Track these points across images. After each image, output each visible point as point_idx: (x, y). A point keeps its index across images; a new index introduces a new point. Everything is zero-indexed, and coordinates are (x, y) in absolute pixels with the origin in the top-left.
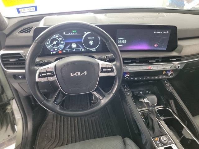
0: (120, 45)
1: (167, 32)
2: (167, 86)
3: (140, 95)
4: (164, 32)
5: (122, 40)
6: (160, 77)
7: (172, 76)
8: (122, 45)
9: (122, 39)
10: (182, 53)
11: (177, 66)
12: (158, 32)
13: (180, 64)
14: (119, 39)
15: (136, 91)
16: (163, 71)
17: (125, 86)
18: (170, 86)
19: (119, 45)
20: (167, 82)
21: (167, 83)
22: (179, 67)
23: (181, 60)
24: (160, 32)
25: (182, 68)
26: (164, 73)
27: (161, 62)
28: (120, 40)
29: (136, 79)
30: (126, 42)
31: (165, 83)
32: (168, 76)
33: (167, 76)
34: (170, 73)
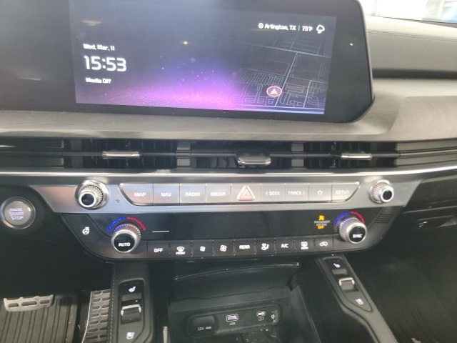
0: (97, 81)
1: (320, 29)
2: (345, 288)
3: (226, 331)
4: (306, 28)
5: (103, 54)
6: (304, 246)
7: (357, 240)
8: (107, 81)
9: (100, 47)
10: (395, 127)
11: (381, 193)
12: (278, 27)
13: (392, 179)
14: (86, 46)
15: (202, 312)
16: (314, 214)
17: (132, 290)
18: (356, 289)
19: (93, 77)
20: (344, 271)
21: (343, 276)
22: (388, 195)
23: (398, 162)
24: (285, 28)
25: (403, 202)
26: (322, 223)
27: (299, 169)
28: (90, 53)
29: (181, 251)
30: (124, 64)
31: (335, 272)
32: (341, 239)
33: (337, 242)
34: (347, 227)
